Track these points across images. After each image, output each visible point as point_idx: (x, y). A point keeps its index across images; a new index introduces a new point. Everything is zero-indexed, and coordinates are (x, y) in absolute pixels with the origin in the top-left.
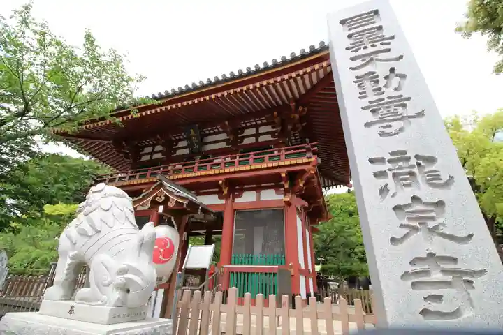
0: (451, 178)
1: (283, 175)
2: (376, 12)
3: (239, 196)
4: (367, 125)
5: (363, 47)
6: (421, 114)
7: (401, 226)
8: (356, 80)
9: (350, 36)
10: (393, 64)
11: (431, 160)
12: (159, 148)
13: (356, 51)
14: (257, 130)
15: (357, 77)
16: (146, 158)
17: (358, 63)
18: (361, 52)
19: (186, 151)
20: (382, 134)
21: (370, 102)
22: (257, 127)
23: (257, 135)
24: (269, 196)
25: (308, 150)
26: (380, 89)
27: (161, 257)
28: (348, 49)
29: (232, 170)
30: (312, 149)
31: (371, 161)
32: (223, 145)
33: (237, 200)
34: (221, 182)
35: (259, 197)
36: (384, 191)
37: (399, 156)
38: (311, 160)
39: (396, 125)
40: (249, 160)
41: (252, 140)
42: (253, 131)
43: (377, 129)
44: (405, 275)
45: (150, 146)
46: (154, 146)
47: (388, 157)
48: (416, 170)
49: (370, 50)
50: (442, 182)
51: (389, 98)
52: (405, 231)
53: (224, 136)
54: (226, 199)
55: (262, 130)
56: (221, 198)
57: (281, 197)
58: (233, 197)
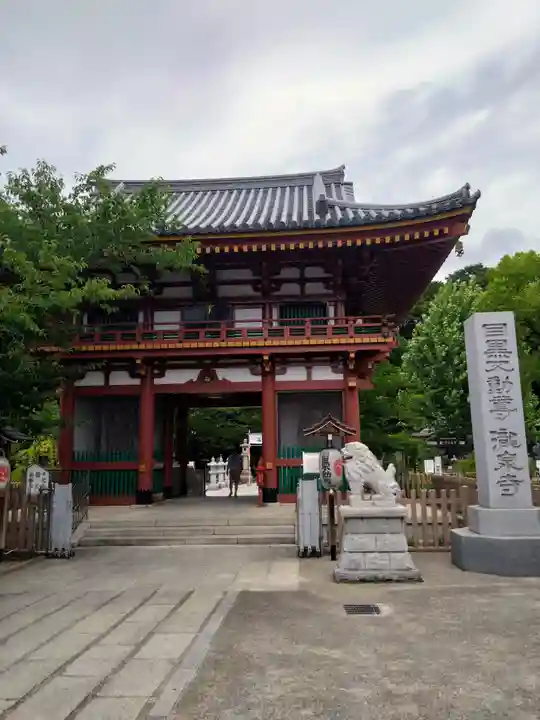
0: (521, 444)
1: (352, 355)
2: (505, 324)
3: (283, 372)
4: (491, 411)
5: (494, 354)
6: (515, 410)
7: (499, 463)
9: (487, 342)
10: (509, 374)
11: (515, 434)
13: (490, 356)
14: (302, 274)
15: (489, 378)
17: (489, 366)
18: (492, 359)
19: (187, 292)
20: (497, 418)
21: (494, 397)
23: (302, 281)
24: (324, 375)
25: (384, 325)
26: (500, 389)
28: (486, 353)
30: (389, 324)
31: (492, 432)
32: (248, 290)
33: (278, 378)
34: (266, 358)
35: (309, 375)
36: (495, 447)
37: (503, 431)
38: (387, 340)
39: (504, 414)
40: (305, 329)
41: (292, 289)
42: (293, 273)
43: (495, 414)
44: (499, 482)
47: (498, 431)
48: (508, 439)
49: (498, 359)
50: (517, 445)
51: (503, 396)
53: (246, 274)
54: (264, 374)
55: (310, 272)
56: (254, 373)
57: (340, 377)
58: (273, 373)
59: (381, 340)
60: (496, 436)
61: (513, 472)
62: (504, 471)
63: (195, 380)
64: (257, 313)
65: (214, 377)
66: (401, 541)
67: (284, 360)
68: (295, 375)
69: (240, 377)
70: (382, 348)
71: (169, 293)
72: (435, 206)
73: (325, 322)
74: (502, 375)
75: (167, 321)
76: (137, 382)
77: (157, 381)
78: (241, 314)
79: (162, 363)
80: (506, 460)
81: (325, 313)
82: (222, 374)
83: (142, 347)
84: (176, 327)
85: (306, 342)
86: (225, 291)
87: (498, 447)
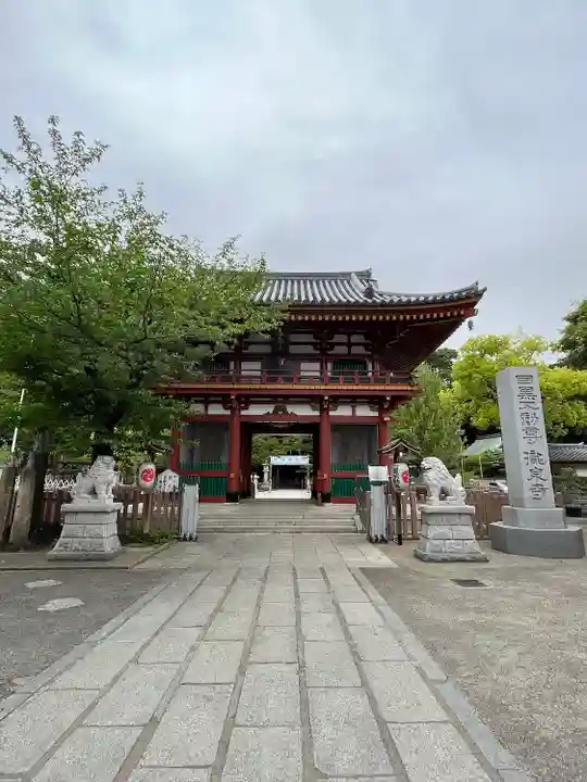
0: (545, 461)
1: (388, 399)
2: (531, 376)
3: (336, 409)
4: (524, 438)
10: (536, 411)
11: (541, 454)
14: (349, 340)
17: (522, 405)
18: (523, 400)
19: (267, 349)
22: (349, 335)
23: (350, 345)
24: (364, 412)
26: (529, 422)
32: (310, 349)
33: (331, 413)
34: (326, 397)
35: (354, 411)
37: (533, 452)
40: (355, 379)
41: (342, 350)
42: (343, 338)
44: (531, 489)
49: (527, 400)
53: (309, 338)
54: (322, 410)
55: (354, 339)
56: (314, 410)
57: (376, 414)
58: (328, 410)
59: (409, 388)
60: (528, 456)
61: (540, 482)
62: (534, 481)
63: (271, 412)
64: (317, 366)
65: (284, 411)
66: (469, 531)
67: (337, 400)
68: (343, 411)
69: (304, 411)
70: (409, 394)
71: (253, 349)
72: (456, 295)
73: (366, 374)
74: (531, 412)
75: (251, 368)
76: (228, 412)
77: (243, 413)
78: (304, 366)
79: (247, 399)
80: (535, 473)
81: (366, 368)
82: (290, 409)
83: (235, 386)
84: (259, 373)
85: (355, 387)
86: (293, 349)
87: (530, 464)
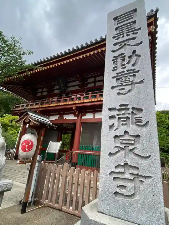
0: (148, 122)
2: (136, 11)
3: (84, 115)
4: (112, 88)
5: (122, 36)
6: (142, 82)
7: (116, 147)
8: (113, 59)
9: (116, 29)
12: (45, 89)
13: (117, 39)
15: (114, 57)
16: (39, 95)
19: (58, 91)
20: (119, 94)
21: (117, 74)
22: (95, 77)
23: (95, 82)
26: (124, 65)
27: (26, 149)
28: (114, 38)
29: (80, 102)
31: (110, 109)
32: (77, 88)
33: (83, 118)
34: (74, 108)
35: (94, 116)
36: (111, 126)
39: (127, 88)
40: (88, 96)
41: (92, 85)
42: (93, 80)
43: (116, 90)
45: (41, 88)
46: (43, 88)
47: (118, 108)
48: (130, 116)
50: (142, 124)
51: (128, 71)
52: (117, 150)
53: (77, 83)
54: (78, 116)
55: (98, 79)
56: (75, 116)
60: (114, 113)
61: (131, 159)
63: (57, 119)
67: (85, 110)
68: (89, 116)
74: (129, 51)
82: (65, 117)
86: (70, 89)
87: (116, 126)
